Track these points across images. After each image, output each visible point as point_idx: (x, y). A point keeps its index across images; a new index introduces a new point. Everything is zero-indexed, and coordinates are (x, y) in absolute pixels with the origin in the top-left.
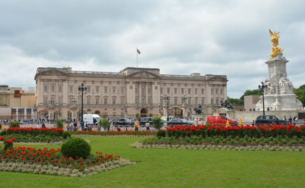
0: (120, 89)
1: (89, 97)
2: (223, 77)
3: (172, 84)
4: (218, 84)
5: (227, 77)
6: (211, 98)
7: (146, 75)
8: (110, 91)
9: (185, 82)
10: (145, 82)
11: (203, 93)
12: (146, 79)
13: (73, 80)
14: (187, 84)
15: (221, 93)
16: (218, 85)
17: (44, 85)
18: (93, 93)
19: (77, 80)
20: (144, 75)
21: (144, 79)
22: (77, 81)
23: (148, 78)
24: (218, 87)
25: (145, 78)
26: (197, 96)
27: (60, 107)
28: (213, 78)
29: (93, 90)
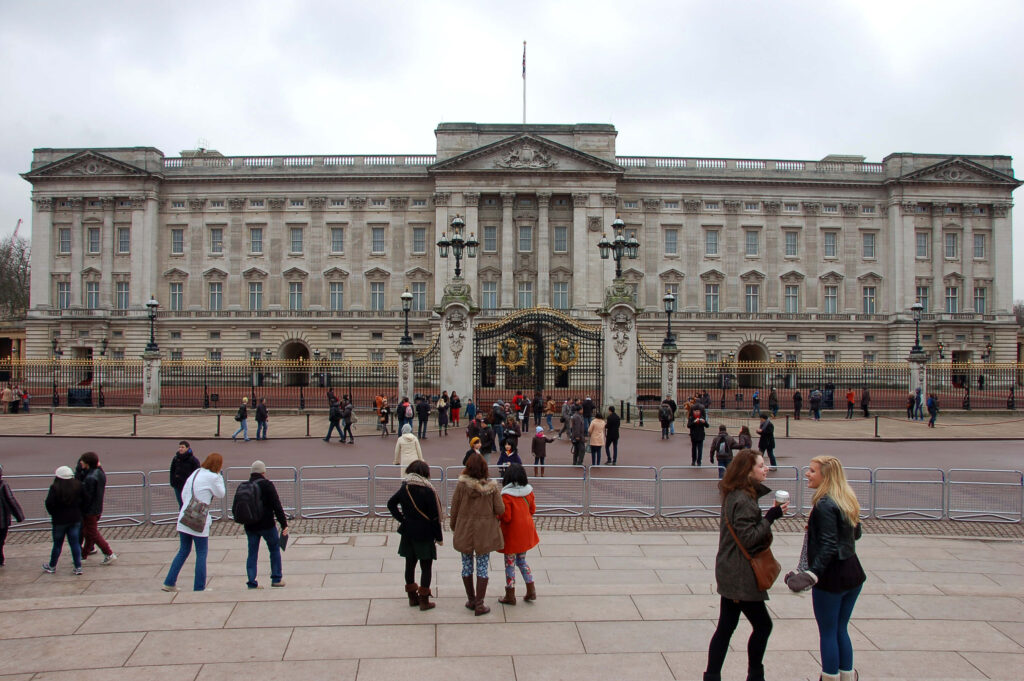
0: (408, 233)
1: (255, 275)
2: (989, 165)
3: (692, 208)
4: (959, 201)
5: (1014, 165)
6: (919, 279)
7: (537, 157)
8: (359, 245)
9: (769, 195)
10: (533, 198)
11: (870, 249)
12: (536, 181)
13: (184, 197)
14: (778, 206)
15: (979, 250)
16: (959, 208)
17: (54, 224)
18: (276, 258)
19: (201, 197)
20: (526, 161)
21: (525, 181)
22: (203, 203)
23: (550, 175)
24: (955, 221)
25: (531, 174)
26: (838, 269)
27: (118, 325)
28: (926, 171)
29: (274, 242)
